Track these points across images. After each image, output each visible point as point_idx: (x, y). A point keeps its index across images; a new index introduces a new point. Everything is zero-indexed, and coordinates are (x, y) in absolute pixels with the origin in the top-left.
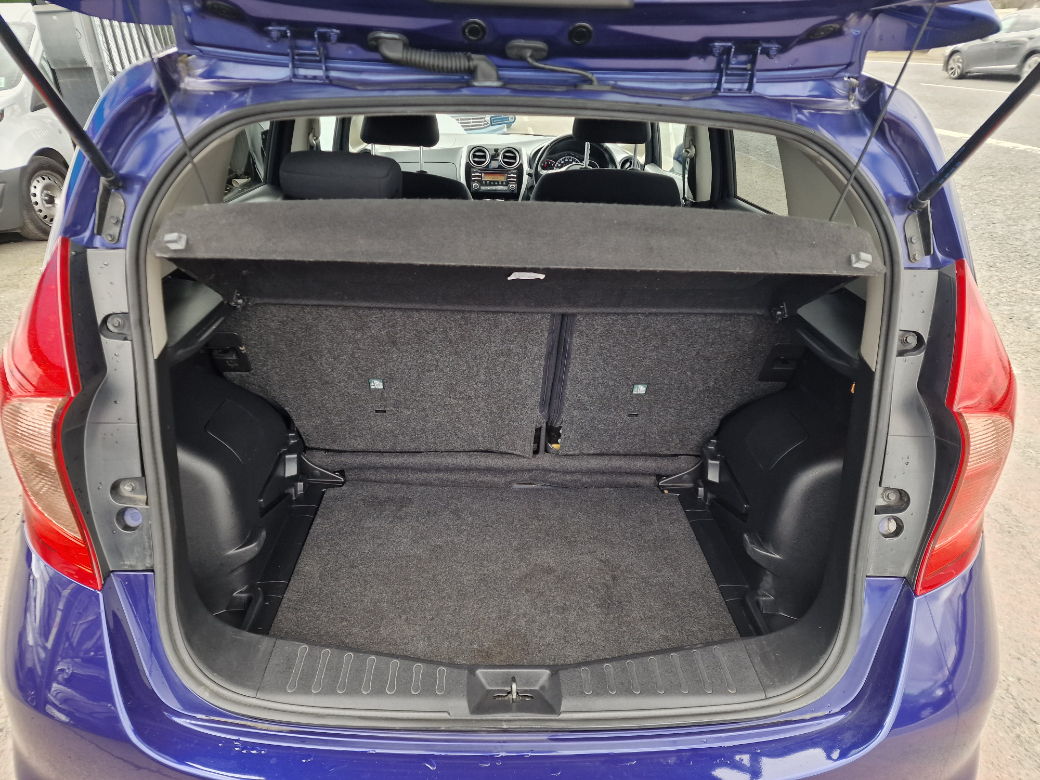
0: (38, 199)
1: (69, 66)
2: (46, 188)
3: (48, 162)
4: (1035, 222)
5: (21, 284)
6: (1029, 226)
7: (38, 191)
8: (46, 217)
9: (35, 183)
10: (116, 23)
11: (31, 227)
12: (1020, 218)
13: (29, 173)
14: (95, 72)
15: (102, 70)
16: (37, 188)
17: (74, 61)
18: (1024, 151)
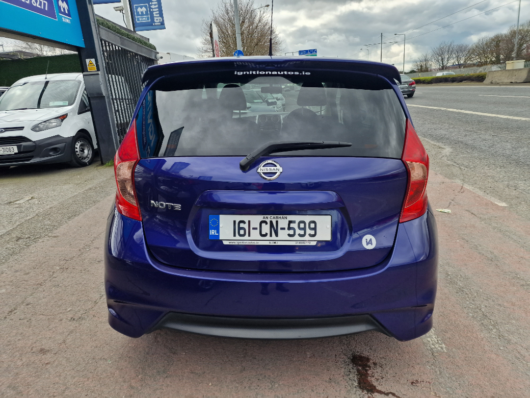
0: (78, 150)
1: (96, 96)
2: (81, 145)
3: (83, 135)
4: (526, 149)
5: (71, 183)
6: (522, 150)
7: (78, 147)
8: (80, 157)
9: (77, 143)
10: (113, 76)
11: (74, 161)
12: (518, 147)
13: (75, 139)
14: (106, 98)
15: (108, 97)
16: (78, 145)
17: (98, 94)
18: (526, 121)
